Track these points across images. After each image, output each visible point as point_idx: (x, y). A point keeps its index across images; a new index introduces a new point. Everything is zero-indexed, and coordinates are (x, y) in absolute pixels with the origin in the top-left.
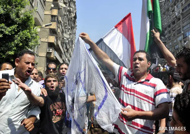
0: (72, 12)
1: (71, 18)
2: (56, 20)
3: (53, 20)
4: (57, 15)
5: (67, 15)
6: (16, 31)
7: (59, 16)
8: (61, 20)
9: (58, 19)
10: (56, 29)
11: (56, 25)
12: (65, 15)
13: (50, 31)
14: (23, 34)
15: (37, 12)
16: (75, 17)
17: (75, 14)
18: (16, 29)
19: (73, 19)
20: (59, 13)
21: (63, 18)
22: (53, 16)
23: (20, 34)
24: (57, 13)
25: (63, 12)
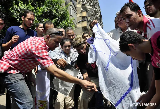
0: (98, 12)
1: (98, 17)
2: (86, 19)
3: (84, 20)
4: (86, 16)
5: (94, 15)
6: (58, 22)
7: (88, 17)
8: (90, 19)
9: (87, 19)
10: (87, 27)
11: (87, 23)
12: (93, 15)
13: (83, 28)
14: (63, 23)
15: (72, 16)
16: (101, 16)
17: (100, 14)
18: (57, 21)
19: (99, 18)
20: (87, 14)
21: (91, 17)
22: (83, 17)
23: (60, 25)
24: (86, 14)
25: (91, 13)
